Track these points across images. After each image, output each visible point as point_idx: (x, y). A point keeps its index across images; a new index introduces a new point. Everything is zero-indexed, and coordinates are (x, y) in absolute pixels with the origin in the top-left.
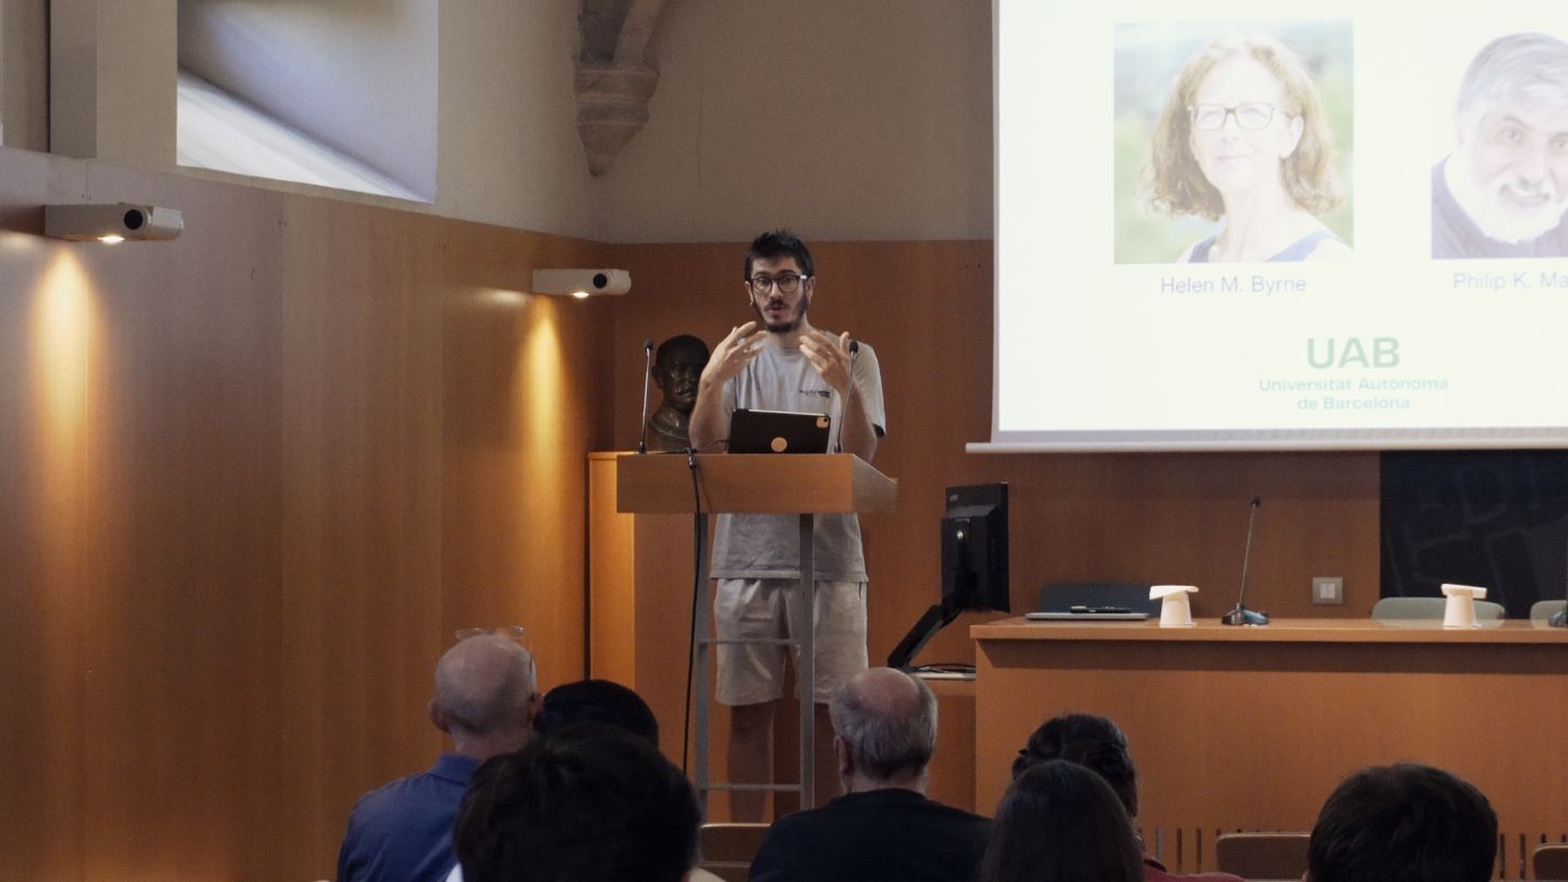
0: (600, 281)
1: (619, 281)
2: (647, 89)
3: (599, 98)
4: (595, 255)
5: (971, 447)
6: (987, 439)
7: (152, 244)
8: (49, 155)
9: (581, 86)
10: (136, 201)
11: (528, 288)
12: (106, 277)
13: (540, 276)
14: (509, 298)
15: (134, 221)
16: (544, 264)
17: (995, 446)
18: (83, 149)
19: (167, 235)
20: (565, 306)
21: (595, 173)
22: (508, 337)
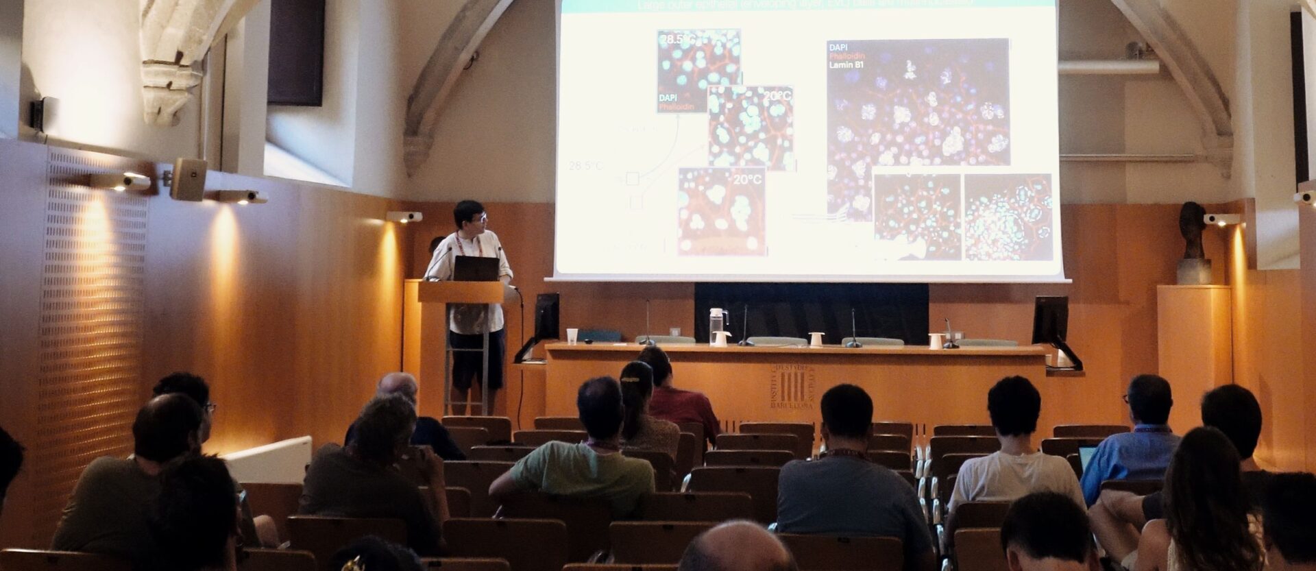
0: (411, 217)
1: (418, 216)
2: (429, 147)
3: (412, 148)
4: (408, 206)
5: (546, 279)
6: (551, 276)
7: (259, 205)
8: (221, 173)
9: (406, 144)
10: (252, 188)
11: (385, 219)
12: (240, 216)
13: (390, 214)
14: (377, 222)
15: (251, 196)
16: (391, 210)
17: (555, 278)
18: (233, 170)
19: (263, 201)
20: (398, 226)
21: (409, 175)
22: (375, 237)
